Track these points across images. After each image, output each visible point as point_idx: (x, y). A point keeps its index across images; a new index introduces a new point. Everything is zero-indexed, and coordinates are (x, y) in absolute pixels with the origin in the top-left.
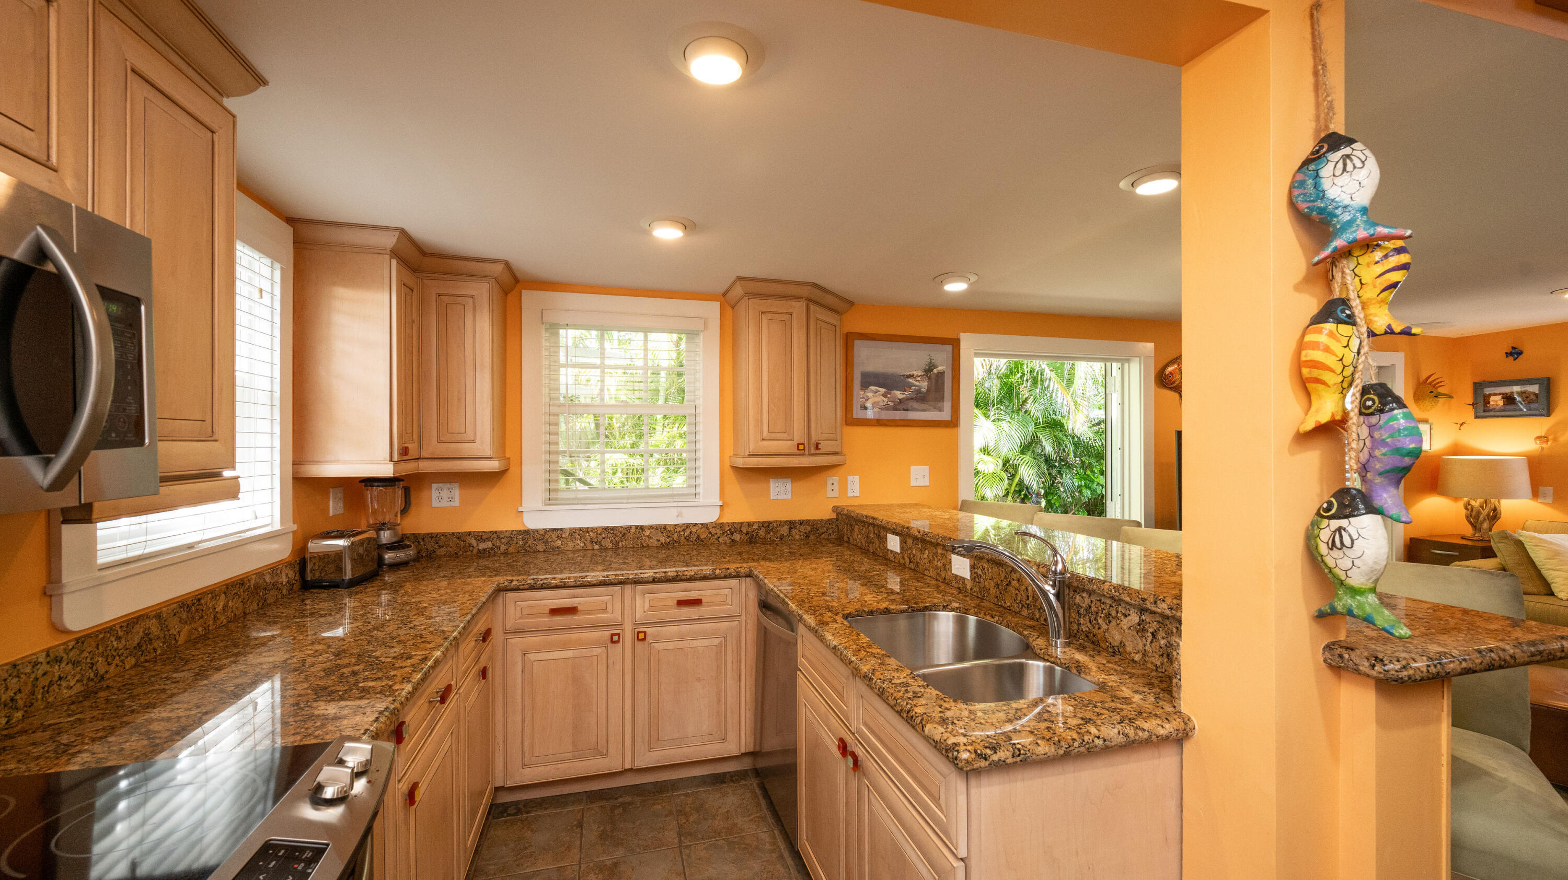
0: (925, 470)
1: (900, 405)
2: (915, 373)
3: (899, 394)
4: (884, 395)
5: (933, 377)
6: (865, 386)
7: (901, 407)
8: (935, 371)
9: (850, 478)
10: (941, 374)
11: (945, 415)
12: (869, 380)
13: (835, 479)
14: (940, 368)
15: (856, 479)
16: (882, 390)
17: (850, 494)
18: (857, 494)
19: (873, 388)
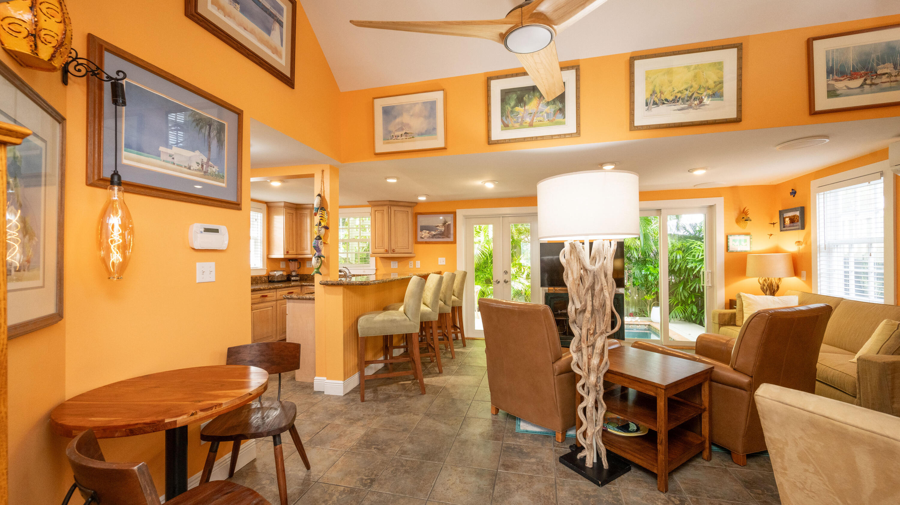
0: (444, 259)
1: (434, 236)
2: (439, 225)
3: (433, 233)
4: (428, 233)
5: (446, 226)
6: (421, 230)
7: (434, 237)
8: (447, 224)
9: (417, 262)
10: (449, 225)
11: (451, 239)
12: (423, 228)
13: (412, 262)
14: (449, 223)
15: (419, 262)
16: (428, 232)
17: (417, 267)
18: (419, 267)
19: (424, 231)
